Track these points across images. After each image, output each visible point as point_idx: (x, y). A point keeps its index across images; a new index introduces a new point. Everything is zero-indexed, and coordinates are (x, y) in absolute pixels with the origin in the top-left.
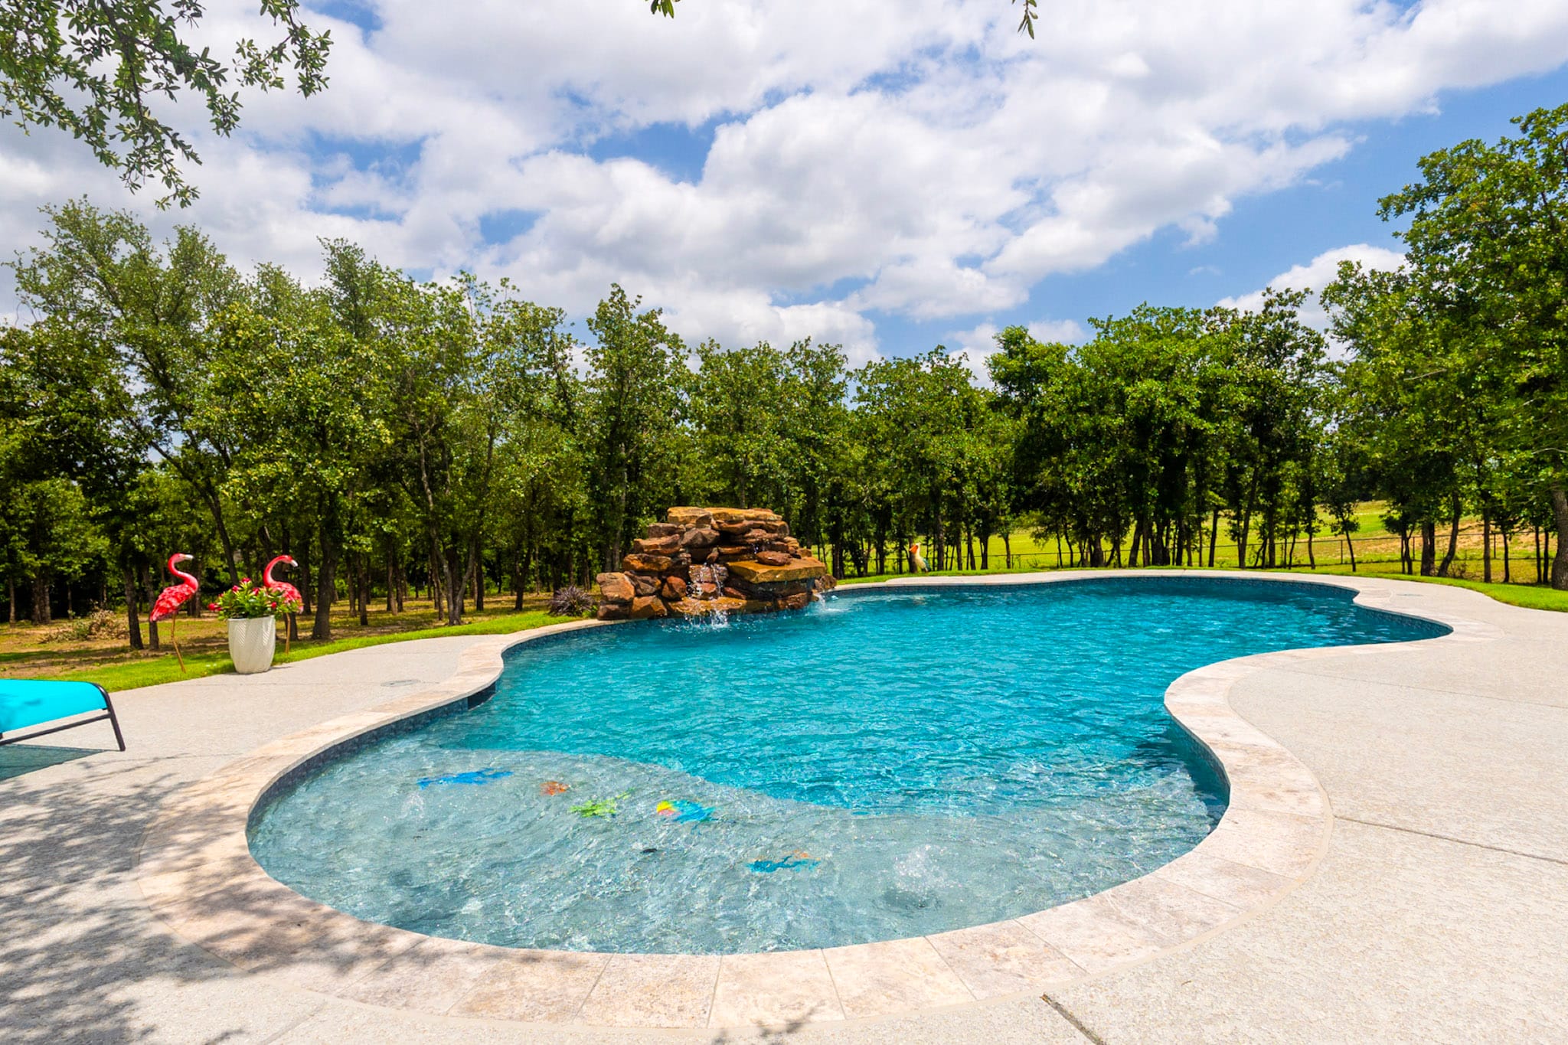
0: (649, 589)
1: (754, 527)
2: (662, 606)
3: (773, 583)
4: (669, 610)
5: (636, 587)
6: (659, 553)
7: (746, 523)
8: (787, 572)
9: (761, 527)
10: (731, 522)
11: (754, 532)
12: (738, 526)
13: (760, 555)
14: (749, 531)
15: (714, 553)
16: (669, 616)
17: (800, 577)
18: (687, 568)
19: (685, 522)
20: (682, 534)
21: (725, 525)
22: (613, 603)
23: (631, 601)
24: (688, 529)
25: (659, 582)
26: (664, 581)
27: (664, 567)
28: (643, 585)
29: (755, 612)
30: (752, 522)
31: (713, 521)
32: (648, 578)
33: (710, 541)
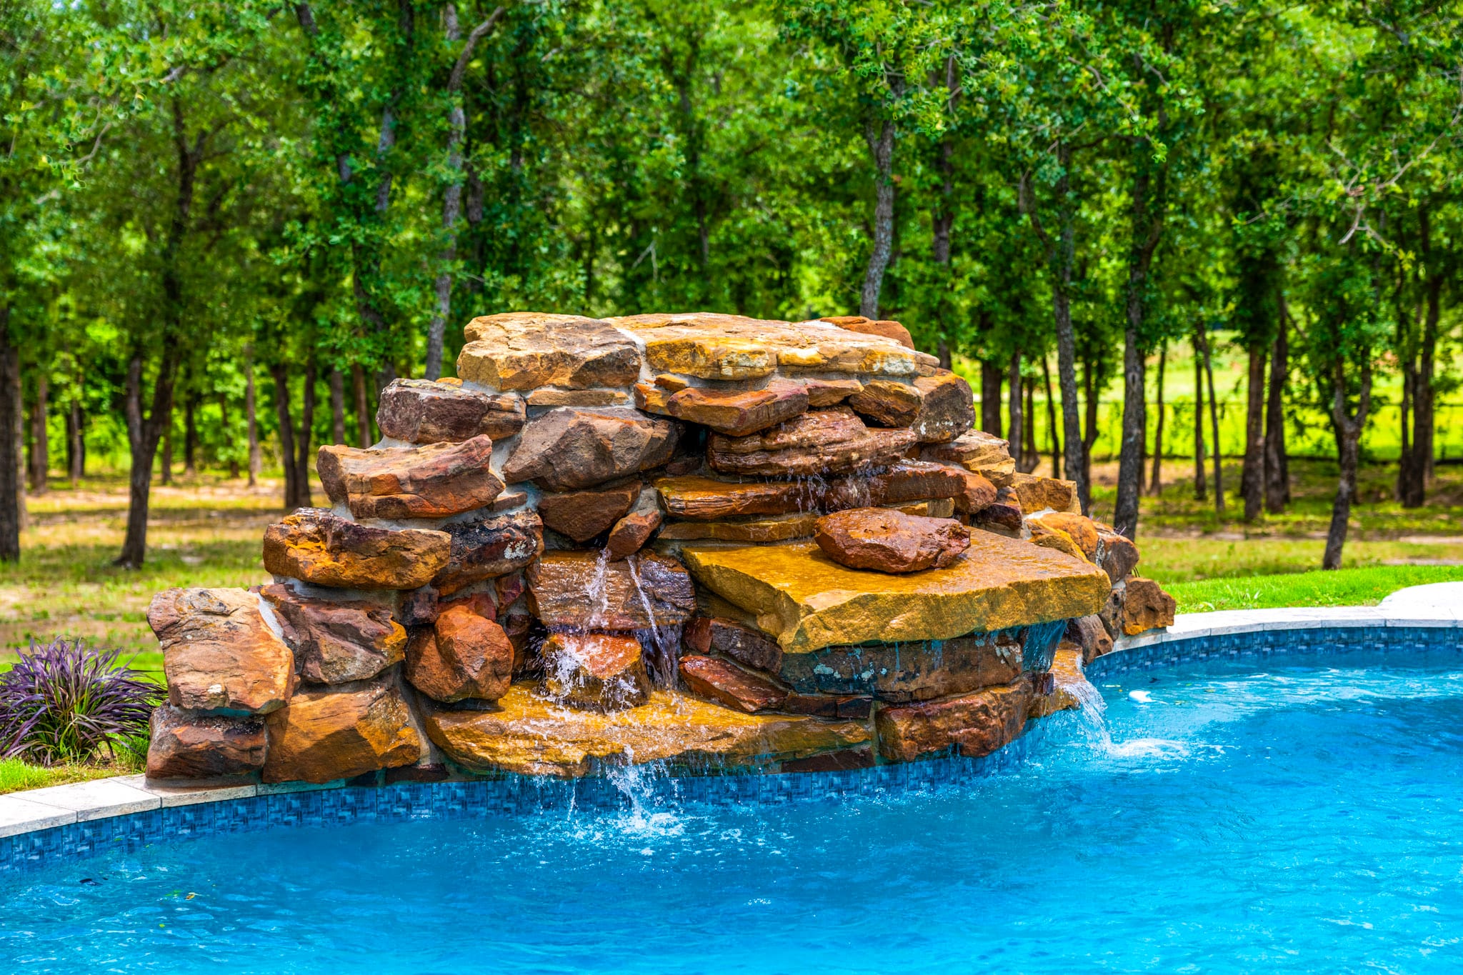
0: (358, 662)
1: (812, 404)
2: (413, 735)
3: (874, 646)
4: (440, 745)
5: (304, 655)
6: (406, 514)
7: (781, 387)
8: (935, 606)
9: (847, 402)
10: (716, 383)
11: (813, 428)
12: (743, 400)
13: (834, 524)
14: (792, 420)
15: (643, 516)
16: (439, 773)
17: (997, 623)
18: (526, 570)
19: (524, 383)
20: (507, 434)
21: (692, 398)
22: (204, 716)
23: (276, 715)
24: (537, 411)
25: (398, 634)
26: (421, 629)
27: (423, 572)
28: (330, 647)
29: (795, 764)
30: (802, 384)
31: (646, 378)
32: (357, 618)
33: (626, 461)
